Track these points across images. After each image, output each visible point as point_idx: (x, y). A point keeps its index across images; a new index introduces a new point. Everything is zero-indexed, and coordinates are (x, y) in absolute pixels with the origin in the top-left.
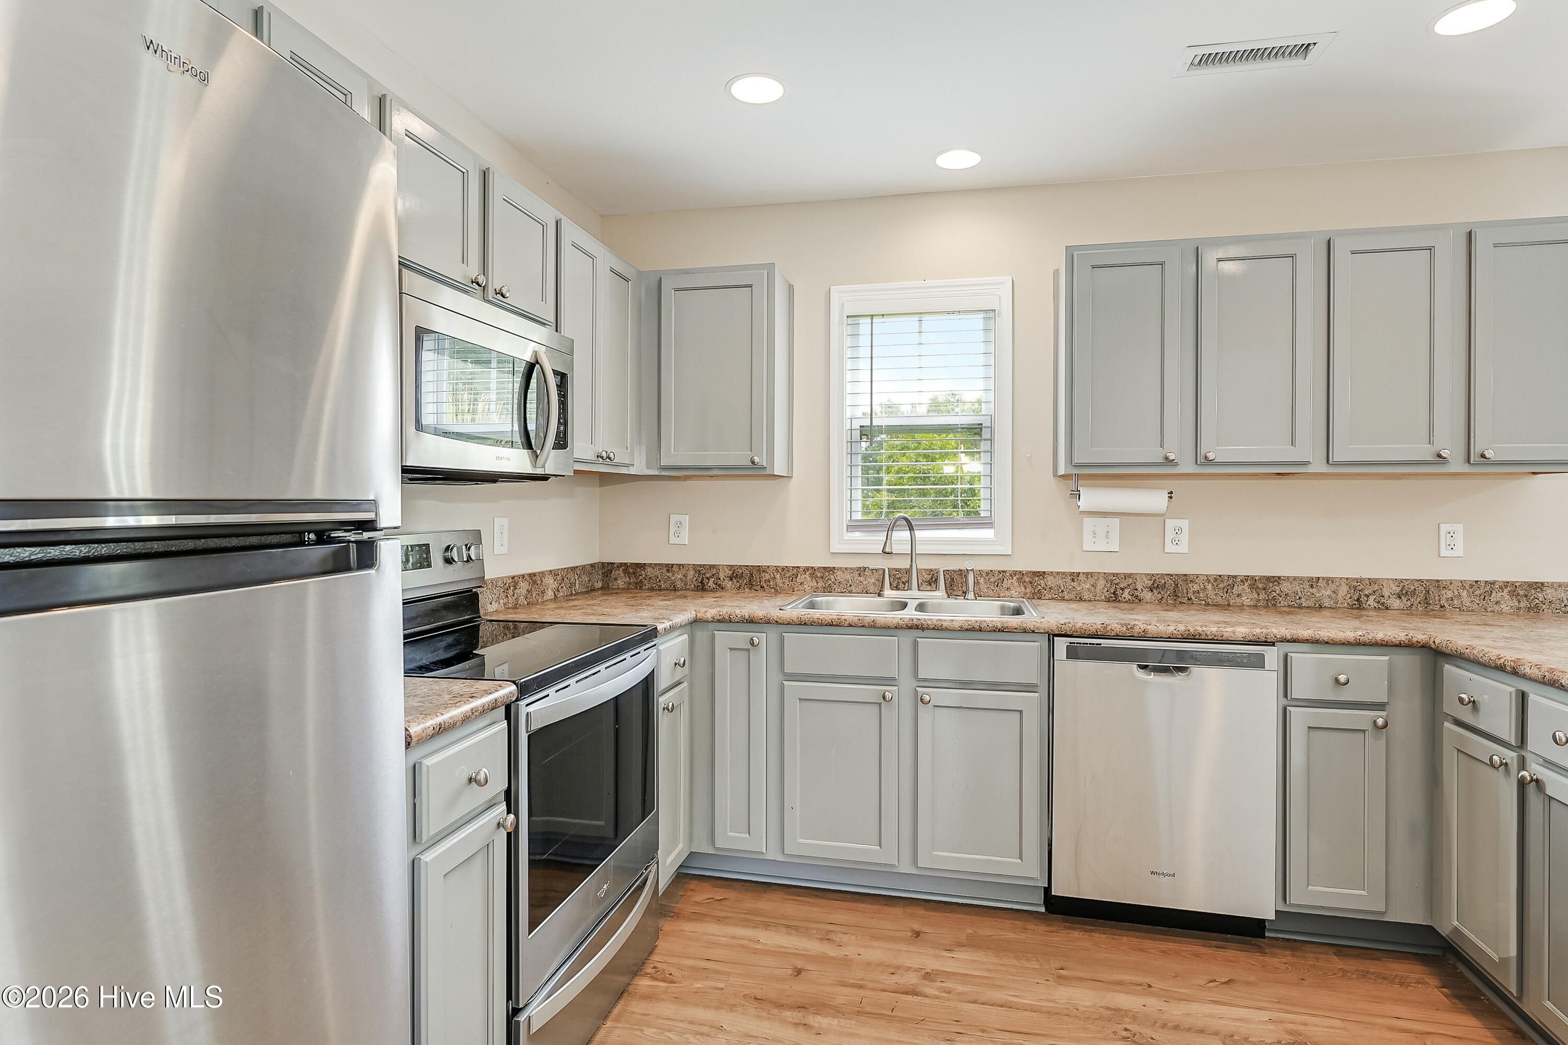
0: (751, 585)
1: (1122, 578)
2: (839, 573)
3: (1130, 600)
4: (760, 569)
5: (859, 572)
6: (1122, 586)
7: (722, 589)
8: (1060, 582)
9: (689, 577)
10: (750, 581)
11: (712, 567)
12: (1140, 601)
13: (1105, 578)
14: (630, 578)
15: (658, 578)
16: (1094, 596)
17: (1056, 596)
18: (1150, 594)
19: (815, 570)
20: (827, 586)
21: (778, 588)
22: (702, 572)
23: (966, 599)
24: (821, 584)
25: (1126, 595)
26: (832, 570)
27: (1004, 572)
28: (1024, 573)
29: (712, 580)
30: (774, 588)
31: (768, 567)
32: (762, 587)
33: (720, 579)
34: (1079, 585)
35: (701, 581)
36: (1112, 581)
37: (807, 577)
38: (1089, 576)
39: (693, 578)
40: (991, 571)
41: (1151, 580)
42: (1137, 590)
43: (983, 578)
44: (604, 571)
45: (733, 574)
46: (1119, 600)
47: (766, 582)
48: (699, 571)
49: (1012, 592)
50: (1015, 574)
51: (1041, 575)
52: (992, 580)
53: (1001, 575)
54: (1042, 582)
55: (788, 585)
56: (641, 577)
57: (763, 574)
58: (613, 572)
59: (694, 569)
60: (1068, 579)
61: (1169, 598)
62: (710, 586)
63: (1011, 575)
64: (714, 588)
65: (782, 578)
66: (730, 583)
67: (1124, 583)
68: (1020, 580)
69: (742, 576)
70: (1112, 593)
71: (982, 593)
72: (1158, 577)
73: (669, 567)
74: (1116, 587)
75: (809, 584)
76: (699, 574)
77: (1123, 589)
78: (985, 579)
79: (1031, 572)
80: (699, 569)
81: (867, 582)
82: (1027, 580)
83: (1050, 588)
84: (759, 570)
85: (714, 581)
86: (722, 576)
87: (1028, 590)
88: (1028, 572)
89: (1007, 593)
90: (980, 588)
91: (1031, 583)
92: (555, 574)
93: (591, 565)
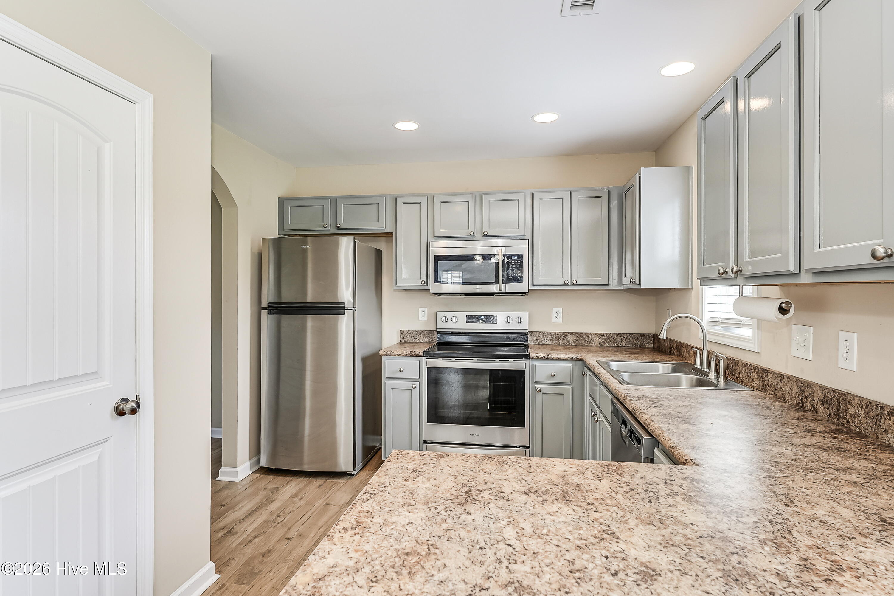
1: (806, 386)
6: (806, 394)
13: (797, 384)
14: (658, 344)
18: (822, 408)
25: (808, 404)
34: (784, 386)
36: (800, 388)
38: (789, 379)
40: (746, 364)
41: (823, 393)
52: (747, 371)
61: (834, 415)
67: (807, 391)
72: (827, 391)
74: (803, 395)
77: (806, 397)
78: (744, 369)
82: (760, 375)
83: (770, 385)
92: (601, 335)
93: (641, 334)
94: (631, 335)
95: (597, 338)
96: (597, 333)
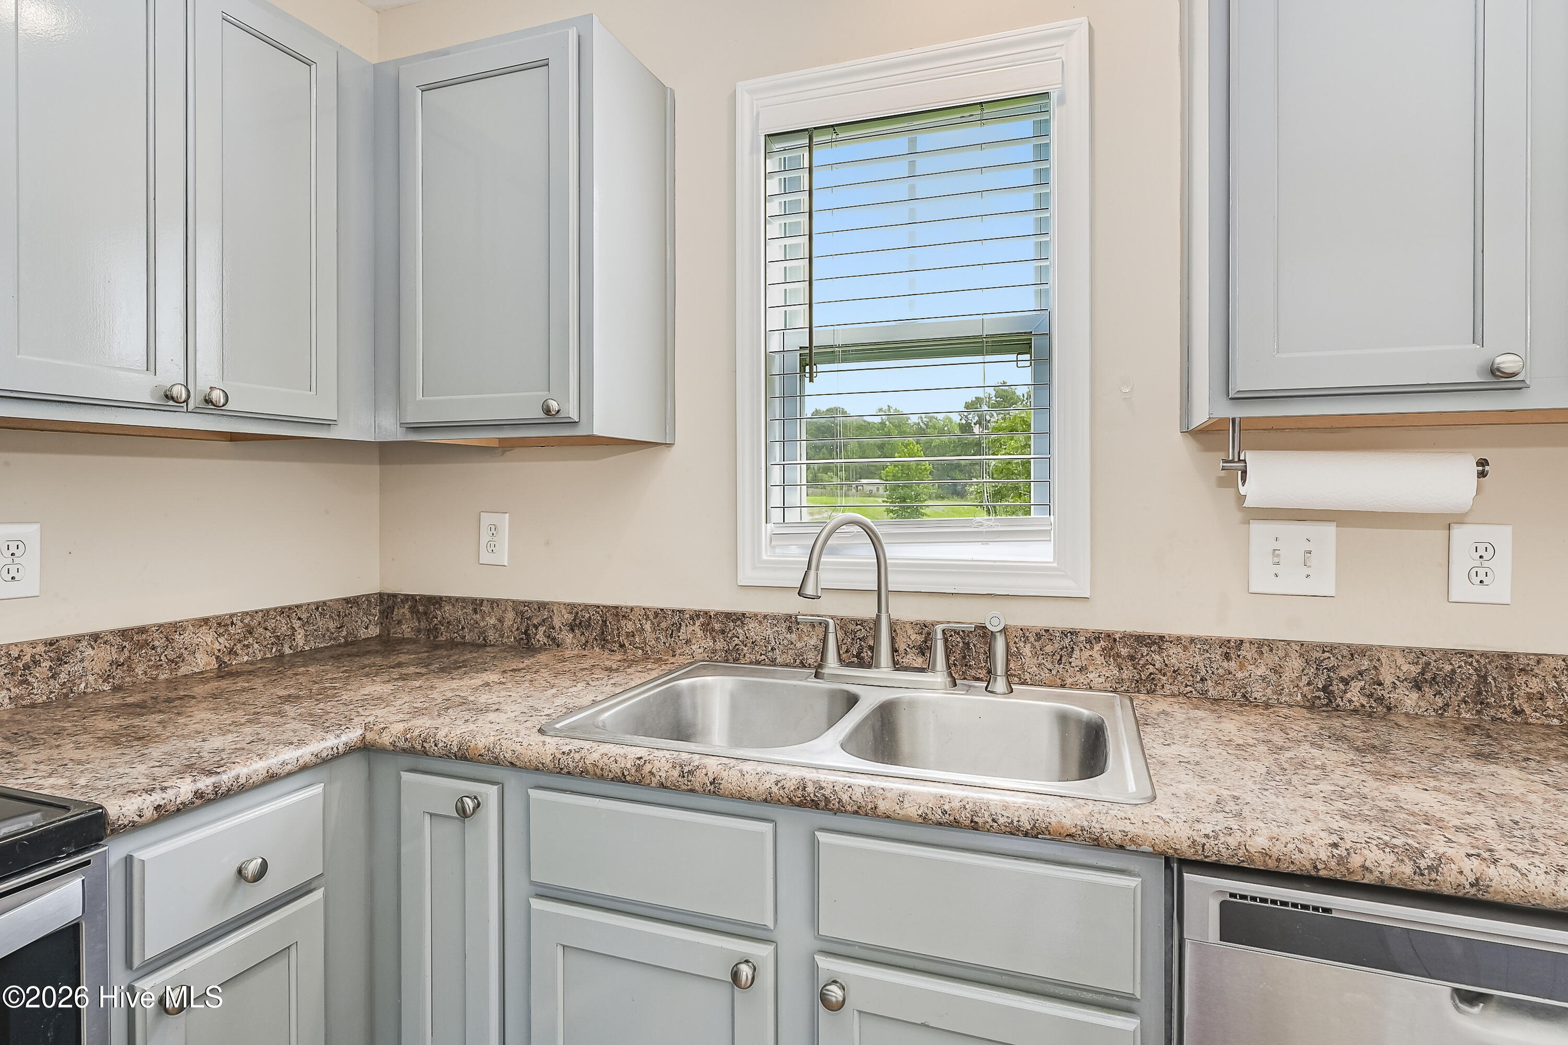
0: (603, 641)
1: (1342, 656)
2: (752, 625)
3: (1363, 706)
4: (618, 613)
5: (788, 624)
6: (1344, 673)
7: (558, 646)
8: (1198, 658)
9: (508, 623)
10: (603, 633)
11: (542, 606)
12: (1389, 709)
13: (1301, 655)
14: (420, 622)
15: (459, 622)
16: (1275, 693)
17: (1189, 689)
18: (1415, 695)
19: (710, 616)
20: (731, 648)
21: (648, 648)
22: (527, 615)
23: (990, 692)
24: (720, 645)
25: (1355, 694)
26: (740, 618)
27: (1074, 633)
28: (1117, 636)
29: (542, 629)
30: (642, 648)
31: (632, 609)
32: (622, 646)
33: (554, 628)
34: (1242, 667)
35: (526, 631)
36: (1319, 663)
37: (697, 630)
38: (1265, 649)
39: (512, 625)
40: (1047, 631)
41: (1417, 663)
42: (1380, 684)
43: (1029, 645)
44: (382, 608)
45: (574, 620)
46: (1338, 706)
47: (628, 636)
48: (522, 613)
49: (1091, 676)
50: (1098, 639)
51: (1154, 643)
52: (1049, 649)
53: (1067, 641)
54: (1157, 657)
55: (665, 643)
56: (436, 621)
57: (623, 622)
58: (396, 610)
59: (513, 609)
60: (1217, 654)
61: (1463, 706)
62: (539, 641)
63: (1088, 641)
64: (545, 644)
65: (654, 630)
66: (571, 636)
67: (1348, 667)
68: (1107, 653)
69: (589, 625)
70: (1318, 689)
71: (1027, 676)
72: (1434, 658)
73: (477, 604)
74: (1329, 677)
75: (701, 645)
76: (522, 619)
77: (1346, 681)
78: (1034, 647)
79: (1132, 636)
80: (522, 609)
81: (804, 644)
82: (1124, 652)
83: (1174, 671)
84: (617, 615)
85: (545, 631)
86: (557, 622)
87: (1126, 674)
88: (1126, 637)
89: (1081, 678)
90: (1022, 664)
91: (1132, 658)
92: (222, 624)
93: (347, 601)
94: (321, 607)
95: (207, 637)
96: (206, 621)
